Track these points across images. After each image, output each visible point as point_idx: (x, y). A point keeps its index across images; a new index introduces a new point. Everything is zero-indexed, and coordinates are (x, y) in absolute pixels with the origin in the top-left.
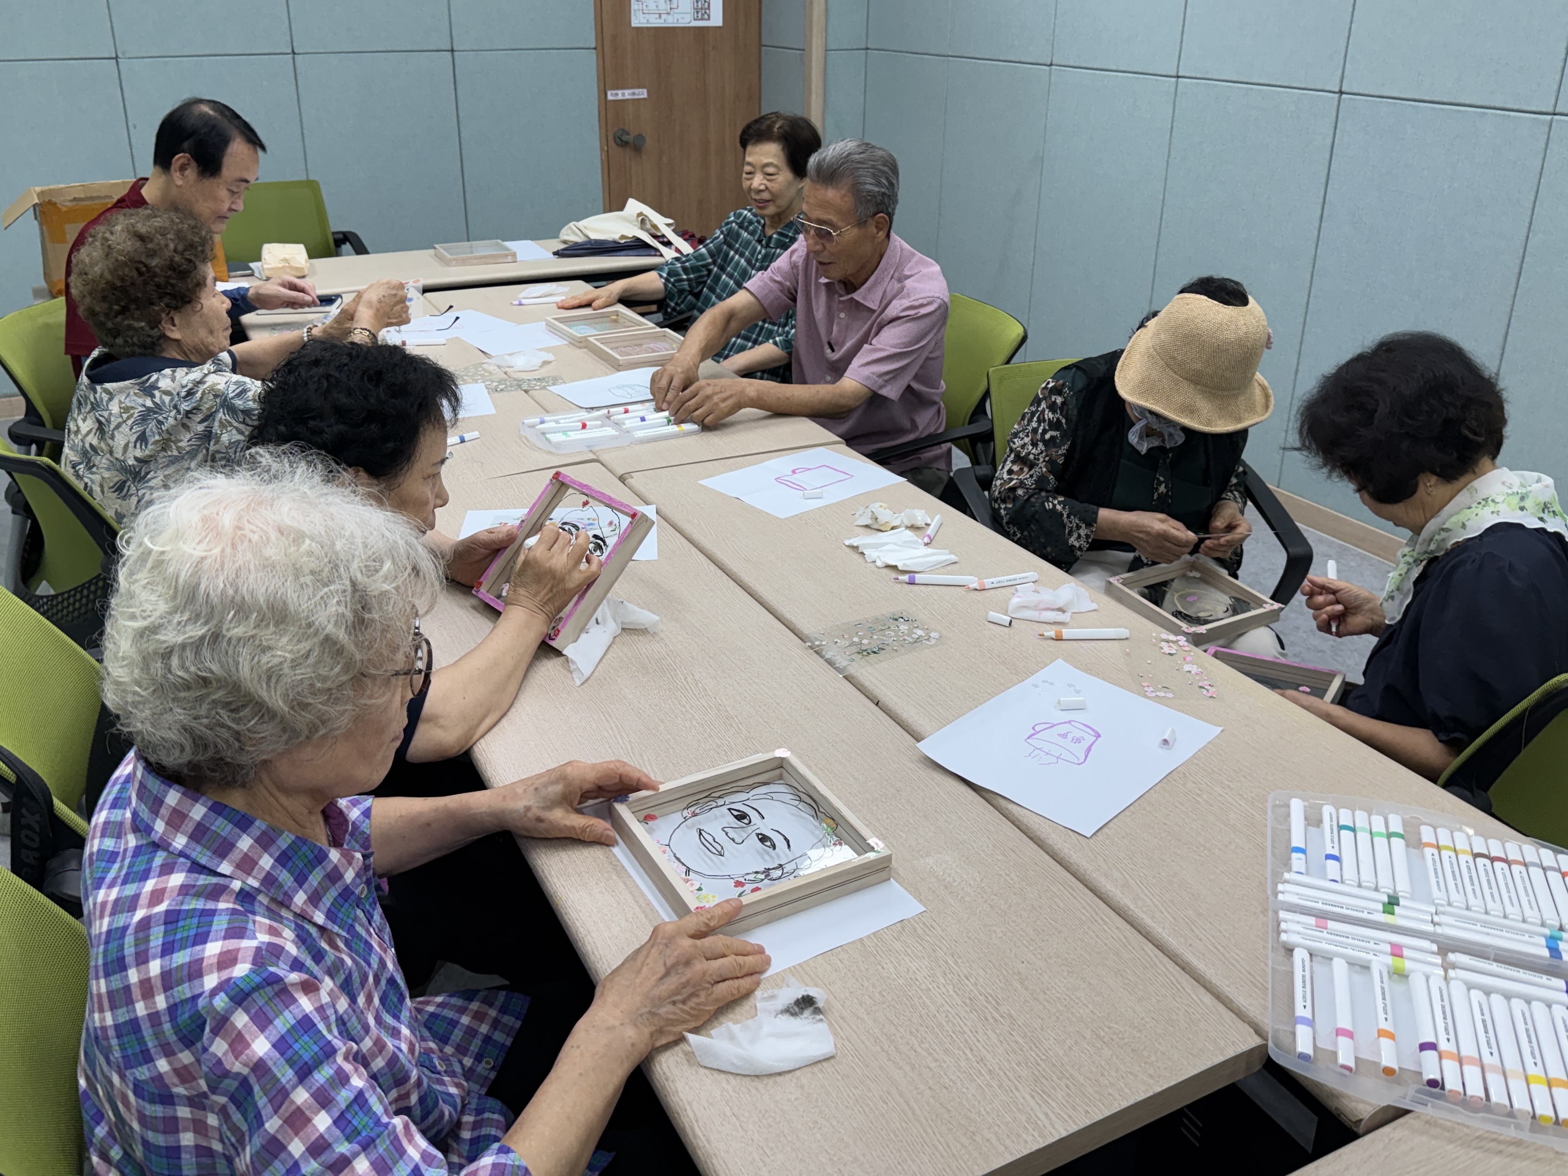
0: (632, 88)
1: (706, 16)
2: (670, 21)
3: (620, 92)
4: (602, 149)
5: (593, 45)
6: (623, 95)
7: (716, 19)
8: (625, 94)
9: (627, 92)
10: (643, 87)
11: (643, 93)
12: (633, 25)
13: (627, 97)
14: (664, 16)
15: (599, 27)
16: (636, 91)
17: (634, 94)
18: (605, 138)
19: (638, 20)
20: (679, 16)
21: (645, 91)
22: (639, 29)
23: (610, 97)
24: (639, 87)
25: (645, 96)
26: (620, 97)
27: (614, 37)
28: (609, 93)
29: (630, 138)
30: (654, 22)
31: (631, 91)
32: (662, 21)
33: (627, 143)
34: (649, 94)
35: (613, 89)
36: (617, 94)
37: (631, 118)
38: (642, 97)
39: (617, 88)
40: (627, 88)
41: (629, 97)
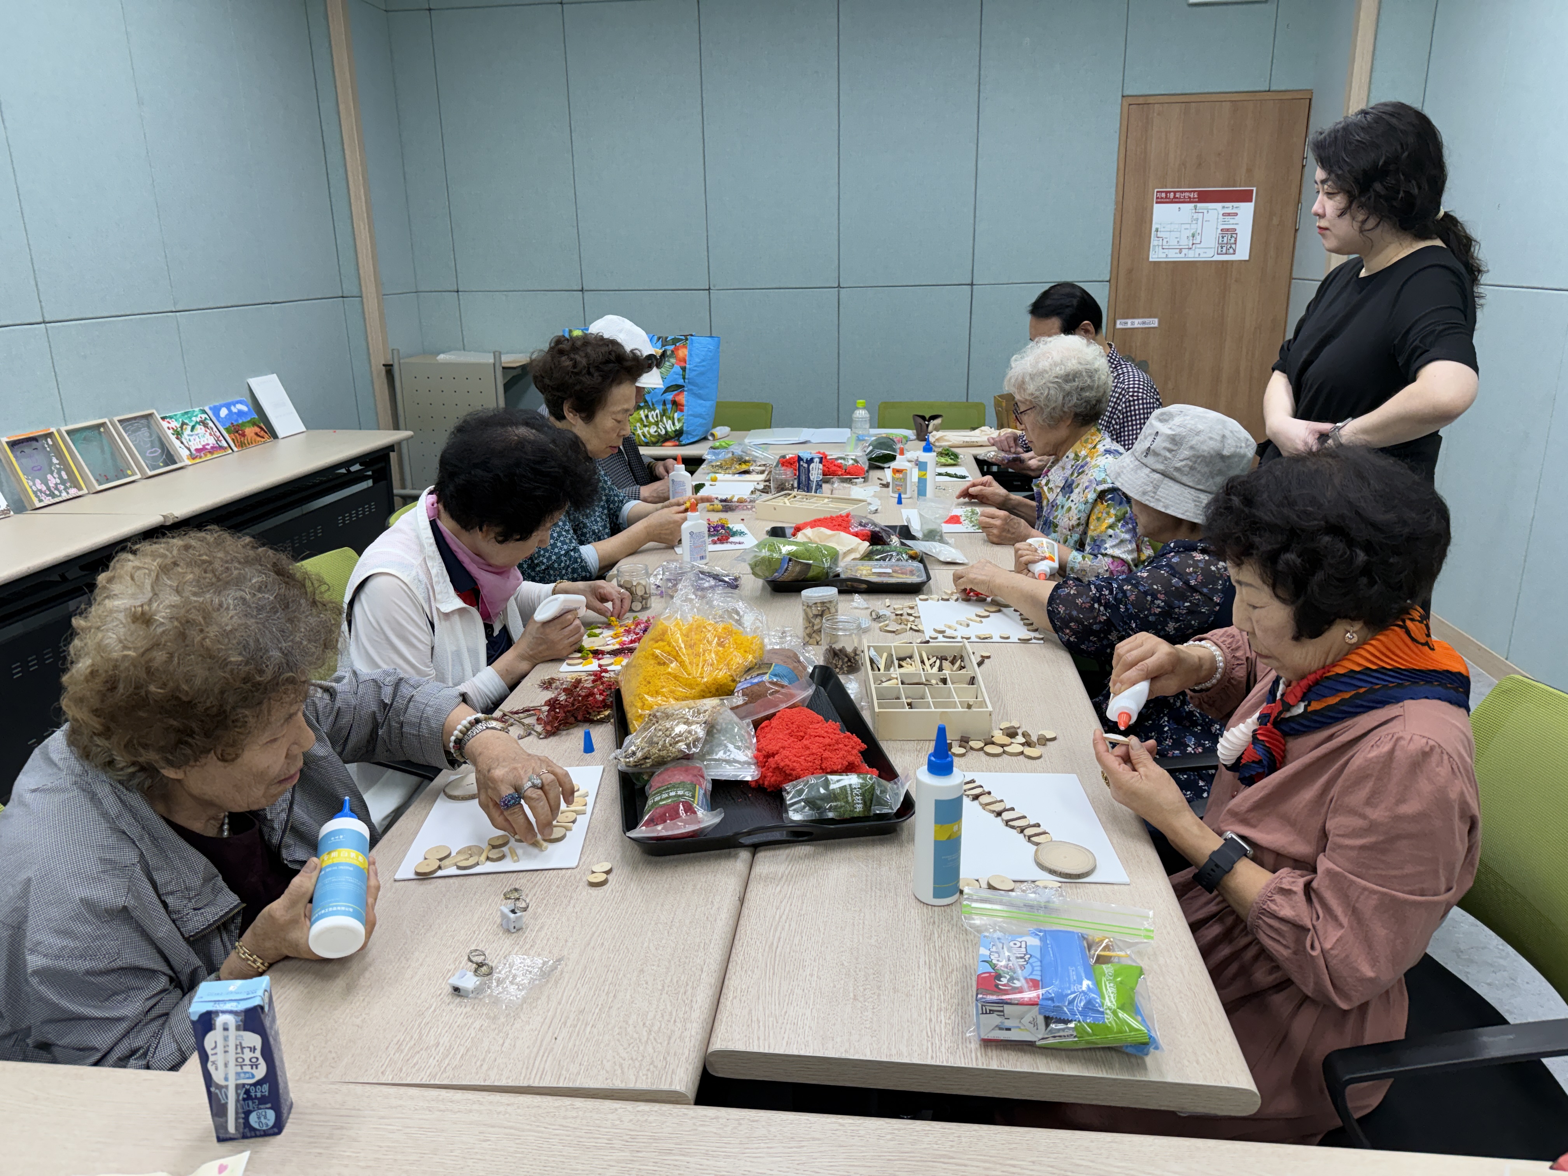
0: (1143, 317)
1: (1231, 251)
2: (1191, 256)
3: (1129, 321)
5: (1108, 279)
6: (1133, 323)
7: (1242, 252)
8: (1137, 323)
9: (1136, 321)
10: (1155, 317)
11: (1154, 323)
12: (1151, 260)
13: (1136, 326)
14: (1184, 251)
15: (1115, 263)
16: (1147, 320)
17: (1144, 323)
19: (1156, 255)
20: (1201, 251)
21: (1156, 320)
22: (1157, 264)
23: (1118, 326)
24: (1150, 317)
25: (1156, 325)
26: (1129, 326)
27: (1130, 271)
28: (1118, 322)
30: (1174, 256)
31: (1140, 320)
32: (1182, 255)
34: (1159, 323)
35: (1123, 318)
36: (1126, 323)
37: (1138, 344)
38: (1152, 326)
39: (1127, 318)
40: (1138, 317)
41: (1139, 326)
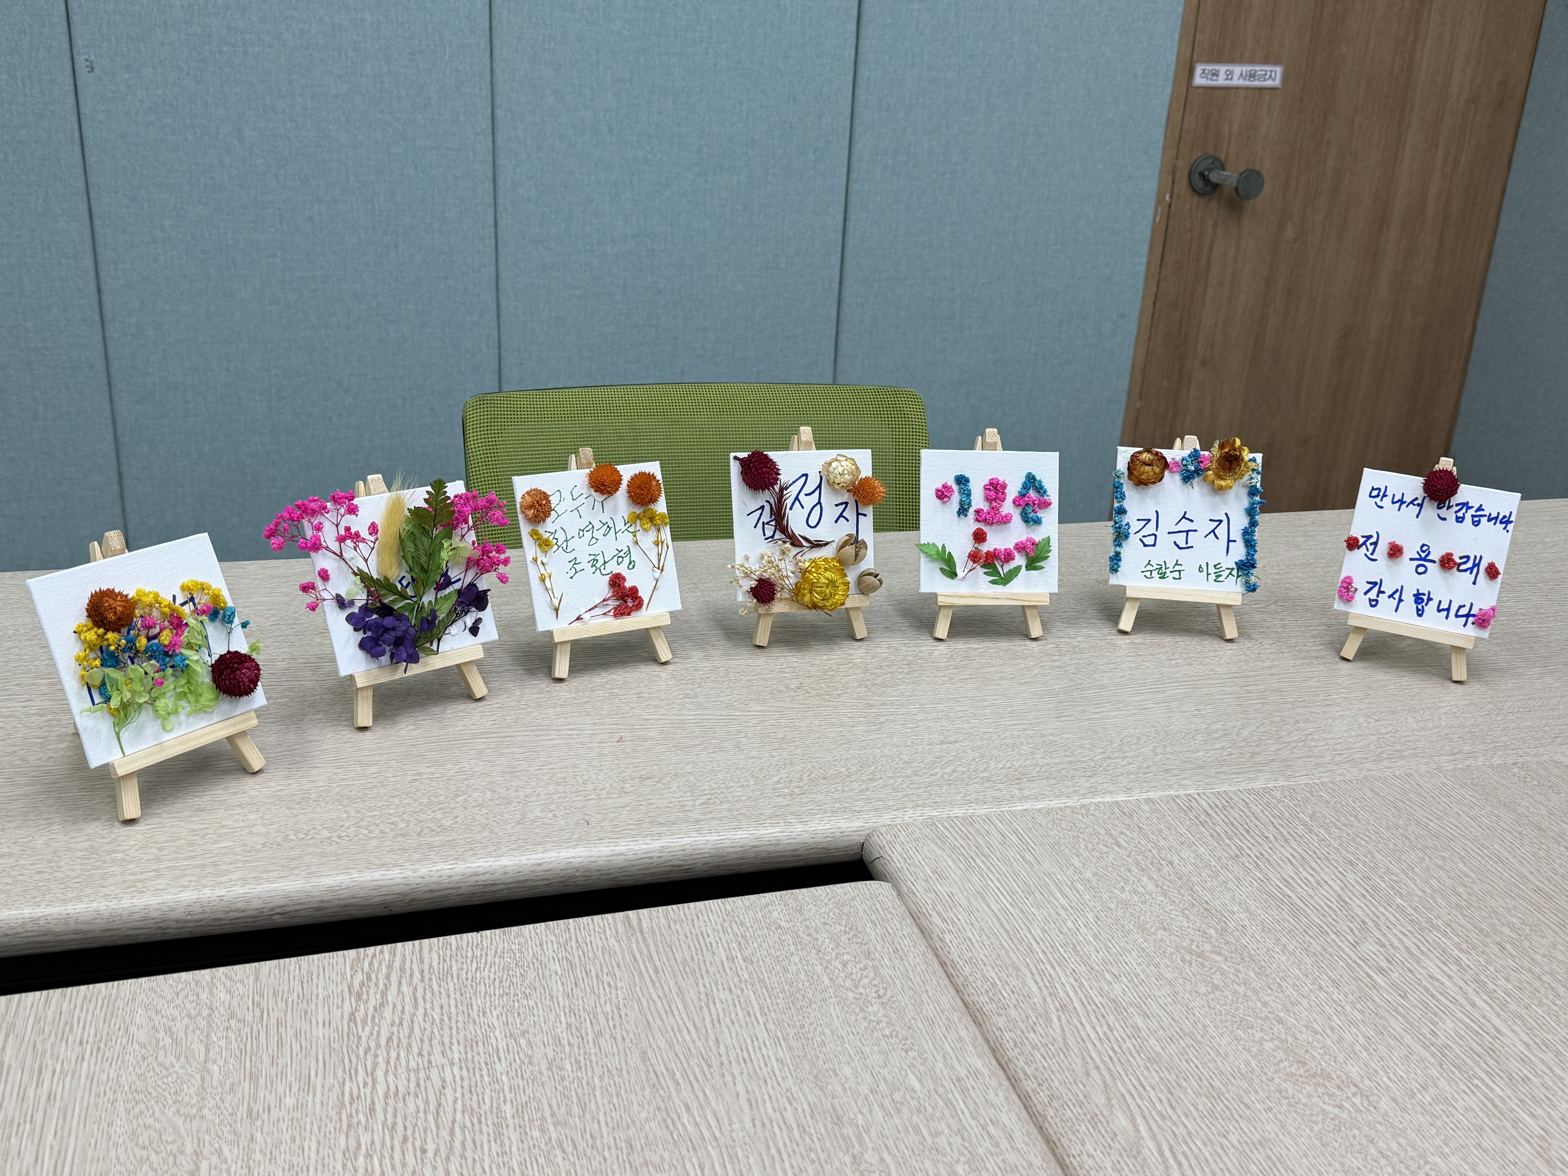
0: (1252, 61)
3: (1222, 69)
4: (1159, 201)
6: (1229, 75)
8: (1232, 75)
9: (1237, 69)
10: (1276, 63)
11: (1272, 76)
13: (1236, 82)
16: (1259, 69)
17: (1252, 76)
18: (1170, 172)
21: (1279, 70)
23: (1199, 80)
24: (1266, 61)
25: (1277, 83)
26: (1221, 81)
28: (1199, 69)
29: (1228, 177)
31: (1246, 68)
33: (1216, 186)
34: (1285, 78)
35: (1210, 61)
36: (1216, 74)
37: (1235, 128)
38: (1269, 83)
39: (1219, 60)
40: (1241, 61)
41: (1241, 83)
